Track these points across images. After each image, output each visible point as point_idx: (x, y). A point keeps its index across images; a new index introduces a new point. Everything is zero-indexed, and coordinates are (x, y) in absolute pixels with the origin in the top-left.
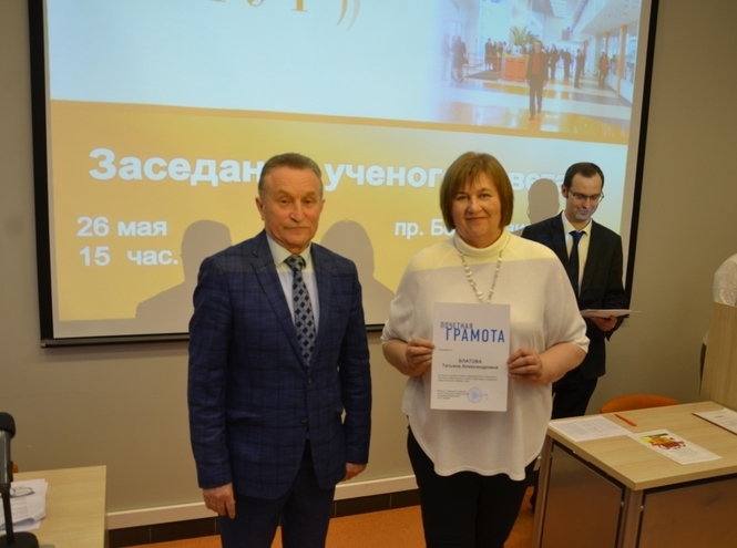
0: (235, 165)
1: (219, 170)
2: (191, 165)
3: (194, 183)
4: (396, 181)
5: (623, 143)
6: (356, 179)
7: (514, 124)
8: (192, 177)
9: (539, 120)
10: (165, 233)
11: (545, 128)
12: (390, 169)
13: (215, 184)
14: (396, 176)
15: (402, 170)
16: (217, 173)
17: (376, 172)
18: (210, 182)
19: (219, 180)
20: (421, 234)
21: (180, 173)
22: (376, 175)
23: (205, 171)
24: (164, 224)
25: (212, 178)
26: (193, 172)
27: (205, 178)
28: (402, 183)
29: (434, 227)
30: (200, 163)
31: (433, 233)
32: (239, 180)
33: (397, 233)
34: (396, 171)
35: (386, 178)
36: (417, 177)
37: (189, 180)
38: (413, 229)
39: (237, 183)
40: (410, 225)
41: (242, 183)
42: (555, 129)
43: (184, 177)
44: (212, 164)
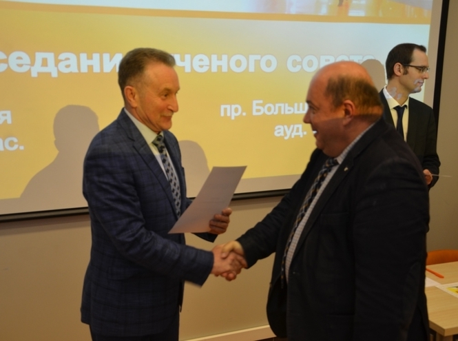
0: (73, 57)
1: (57, 62)
2: (30, 58)
3: (34, 74)
4: (220, 67)
5: (426, 23)
6: (184, 67)
7: (324, 11)
8: (33, 69)
9: (347, 6)
10: (9, 122)
11: (352, 13)
12: (214, 57)
13: (55, 75)
14: (220, 63)
15: (225, 57)
16: (56, 65)
17: (201, 60)
18: (50, 74)
19: (58, 71)
20: (244, 114)
21: (20, 66)
22: (201, 63)
23: (45, 63)
24: (8, 113)
25: (52, 69)
26: (32, 64)
27: (45, 70)
28: (225, 69)
29: (255, 107)
30: (39, 56)
31: (255, 113)
32: (76, 71)
33: (222, 115)
34: (220, 59)
35: (210, 66)
36: (238, 63)
37: (29, 71)
38: (236, 110)
39: (76, 73)
40: (234, 107)
41: (80, 73)
42: (362, 14)
43: (25, 69)
44: (50, 57)
